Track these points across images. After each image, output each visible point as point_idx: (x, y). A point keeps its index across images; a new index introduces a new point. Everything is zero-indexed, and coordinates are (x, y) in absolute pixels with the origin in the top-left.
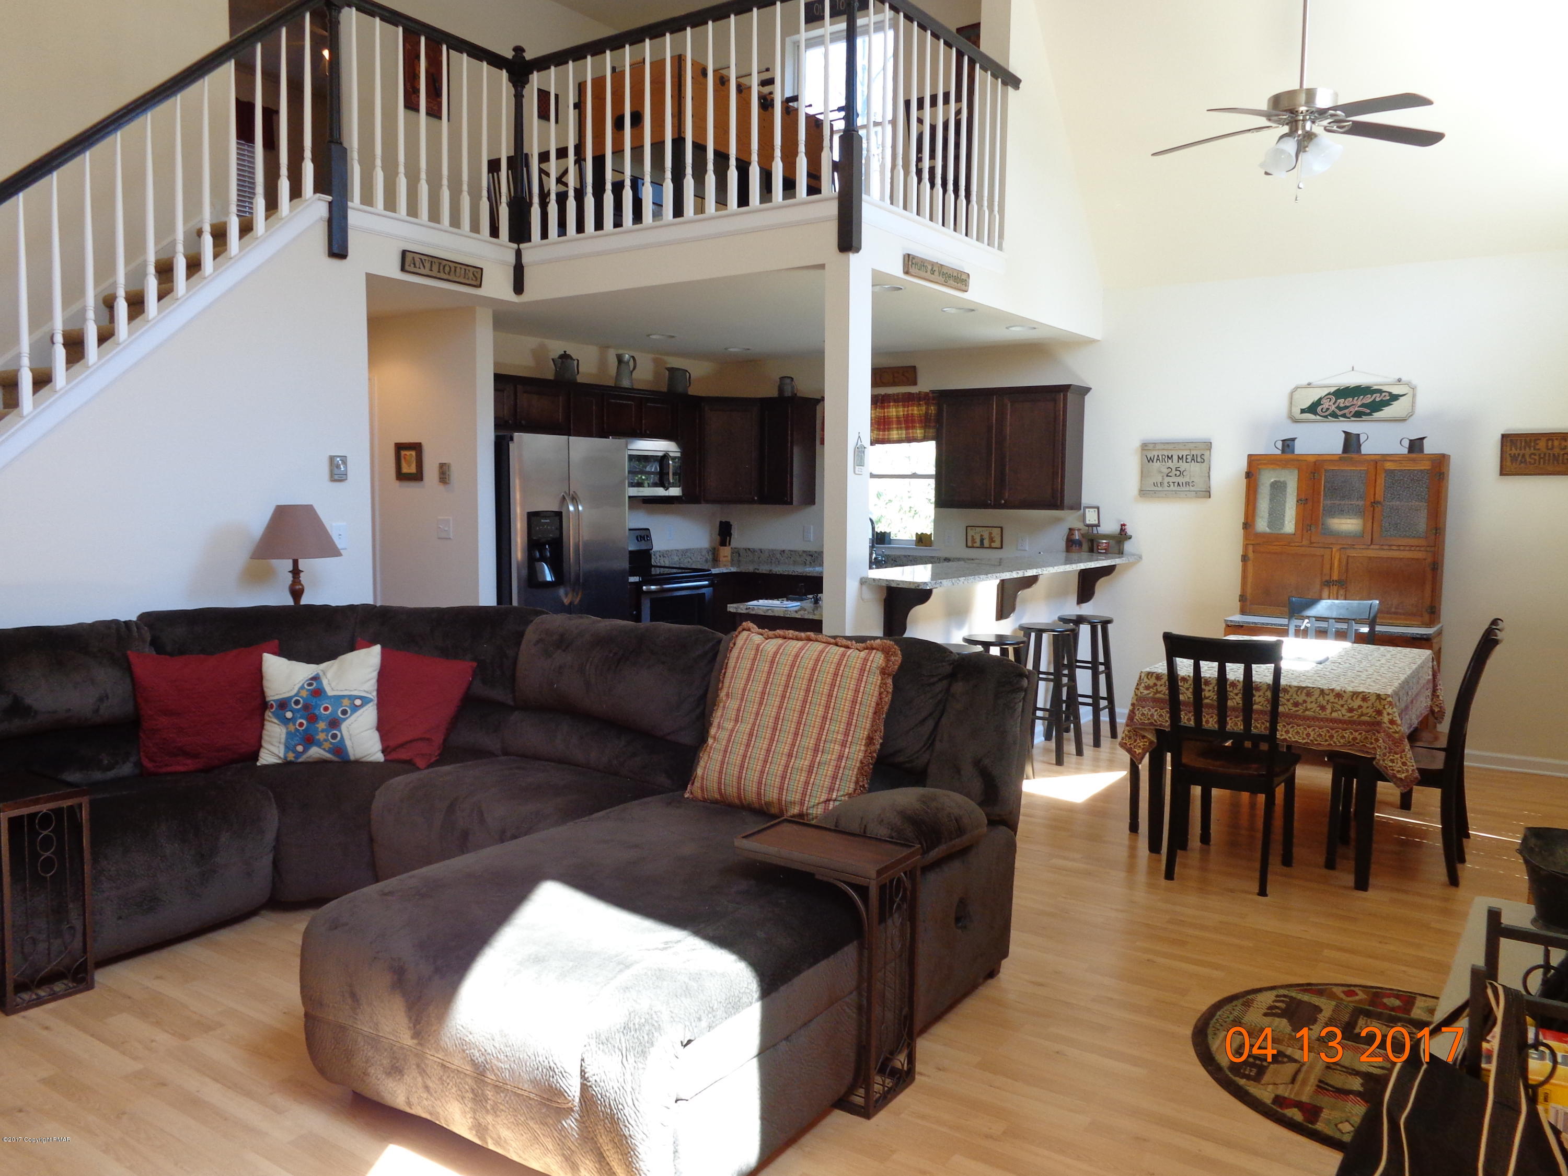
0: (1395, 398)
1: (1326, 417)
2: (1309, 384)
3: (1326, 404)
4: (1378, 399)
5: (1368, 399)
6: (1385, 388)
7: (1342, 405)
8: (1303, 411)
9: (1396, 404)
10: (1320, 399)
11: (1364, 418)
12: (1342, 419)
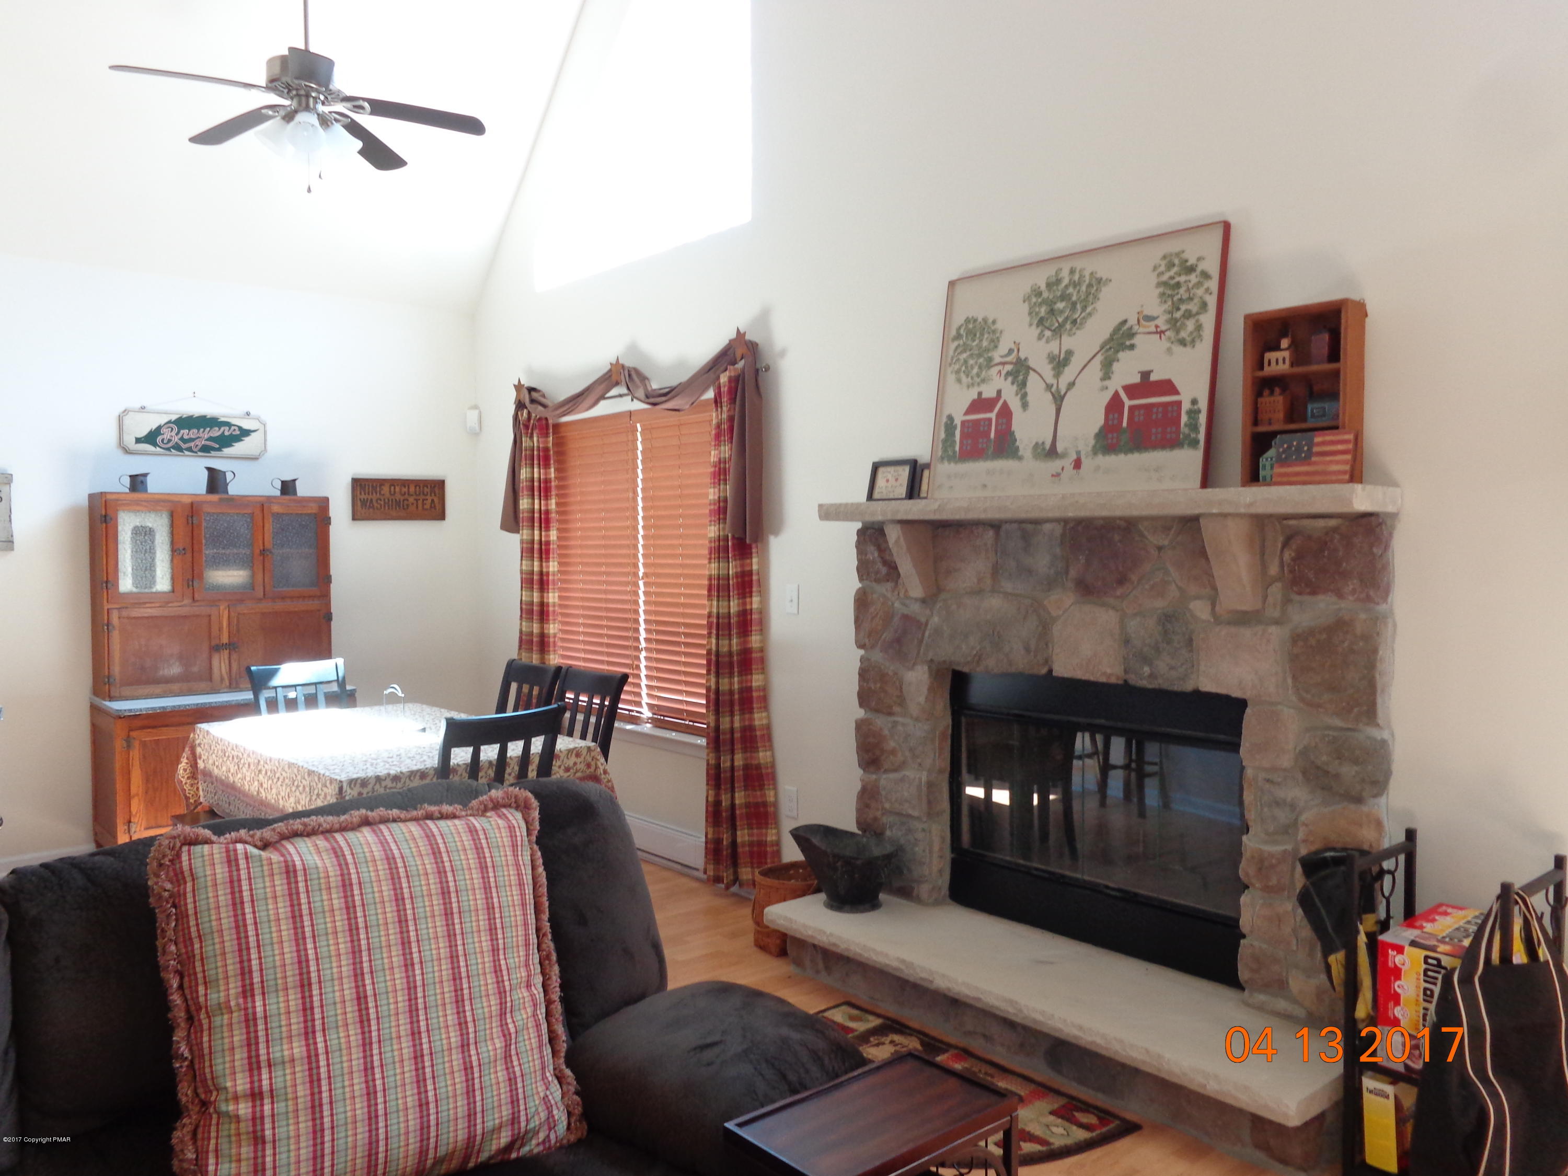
0: (245, 433)
1: (168, 449)
2: (143, 408)
3: (167, 434)
4: (227, 433)
5: (216, 433)
6: (234, 421)
7: (186, 437)
8: (138, 441)
9: (247, 439)
10: (159, 428)
11: (213, 453)
12: (187, 453)
